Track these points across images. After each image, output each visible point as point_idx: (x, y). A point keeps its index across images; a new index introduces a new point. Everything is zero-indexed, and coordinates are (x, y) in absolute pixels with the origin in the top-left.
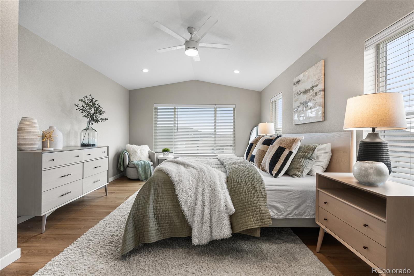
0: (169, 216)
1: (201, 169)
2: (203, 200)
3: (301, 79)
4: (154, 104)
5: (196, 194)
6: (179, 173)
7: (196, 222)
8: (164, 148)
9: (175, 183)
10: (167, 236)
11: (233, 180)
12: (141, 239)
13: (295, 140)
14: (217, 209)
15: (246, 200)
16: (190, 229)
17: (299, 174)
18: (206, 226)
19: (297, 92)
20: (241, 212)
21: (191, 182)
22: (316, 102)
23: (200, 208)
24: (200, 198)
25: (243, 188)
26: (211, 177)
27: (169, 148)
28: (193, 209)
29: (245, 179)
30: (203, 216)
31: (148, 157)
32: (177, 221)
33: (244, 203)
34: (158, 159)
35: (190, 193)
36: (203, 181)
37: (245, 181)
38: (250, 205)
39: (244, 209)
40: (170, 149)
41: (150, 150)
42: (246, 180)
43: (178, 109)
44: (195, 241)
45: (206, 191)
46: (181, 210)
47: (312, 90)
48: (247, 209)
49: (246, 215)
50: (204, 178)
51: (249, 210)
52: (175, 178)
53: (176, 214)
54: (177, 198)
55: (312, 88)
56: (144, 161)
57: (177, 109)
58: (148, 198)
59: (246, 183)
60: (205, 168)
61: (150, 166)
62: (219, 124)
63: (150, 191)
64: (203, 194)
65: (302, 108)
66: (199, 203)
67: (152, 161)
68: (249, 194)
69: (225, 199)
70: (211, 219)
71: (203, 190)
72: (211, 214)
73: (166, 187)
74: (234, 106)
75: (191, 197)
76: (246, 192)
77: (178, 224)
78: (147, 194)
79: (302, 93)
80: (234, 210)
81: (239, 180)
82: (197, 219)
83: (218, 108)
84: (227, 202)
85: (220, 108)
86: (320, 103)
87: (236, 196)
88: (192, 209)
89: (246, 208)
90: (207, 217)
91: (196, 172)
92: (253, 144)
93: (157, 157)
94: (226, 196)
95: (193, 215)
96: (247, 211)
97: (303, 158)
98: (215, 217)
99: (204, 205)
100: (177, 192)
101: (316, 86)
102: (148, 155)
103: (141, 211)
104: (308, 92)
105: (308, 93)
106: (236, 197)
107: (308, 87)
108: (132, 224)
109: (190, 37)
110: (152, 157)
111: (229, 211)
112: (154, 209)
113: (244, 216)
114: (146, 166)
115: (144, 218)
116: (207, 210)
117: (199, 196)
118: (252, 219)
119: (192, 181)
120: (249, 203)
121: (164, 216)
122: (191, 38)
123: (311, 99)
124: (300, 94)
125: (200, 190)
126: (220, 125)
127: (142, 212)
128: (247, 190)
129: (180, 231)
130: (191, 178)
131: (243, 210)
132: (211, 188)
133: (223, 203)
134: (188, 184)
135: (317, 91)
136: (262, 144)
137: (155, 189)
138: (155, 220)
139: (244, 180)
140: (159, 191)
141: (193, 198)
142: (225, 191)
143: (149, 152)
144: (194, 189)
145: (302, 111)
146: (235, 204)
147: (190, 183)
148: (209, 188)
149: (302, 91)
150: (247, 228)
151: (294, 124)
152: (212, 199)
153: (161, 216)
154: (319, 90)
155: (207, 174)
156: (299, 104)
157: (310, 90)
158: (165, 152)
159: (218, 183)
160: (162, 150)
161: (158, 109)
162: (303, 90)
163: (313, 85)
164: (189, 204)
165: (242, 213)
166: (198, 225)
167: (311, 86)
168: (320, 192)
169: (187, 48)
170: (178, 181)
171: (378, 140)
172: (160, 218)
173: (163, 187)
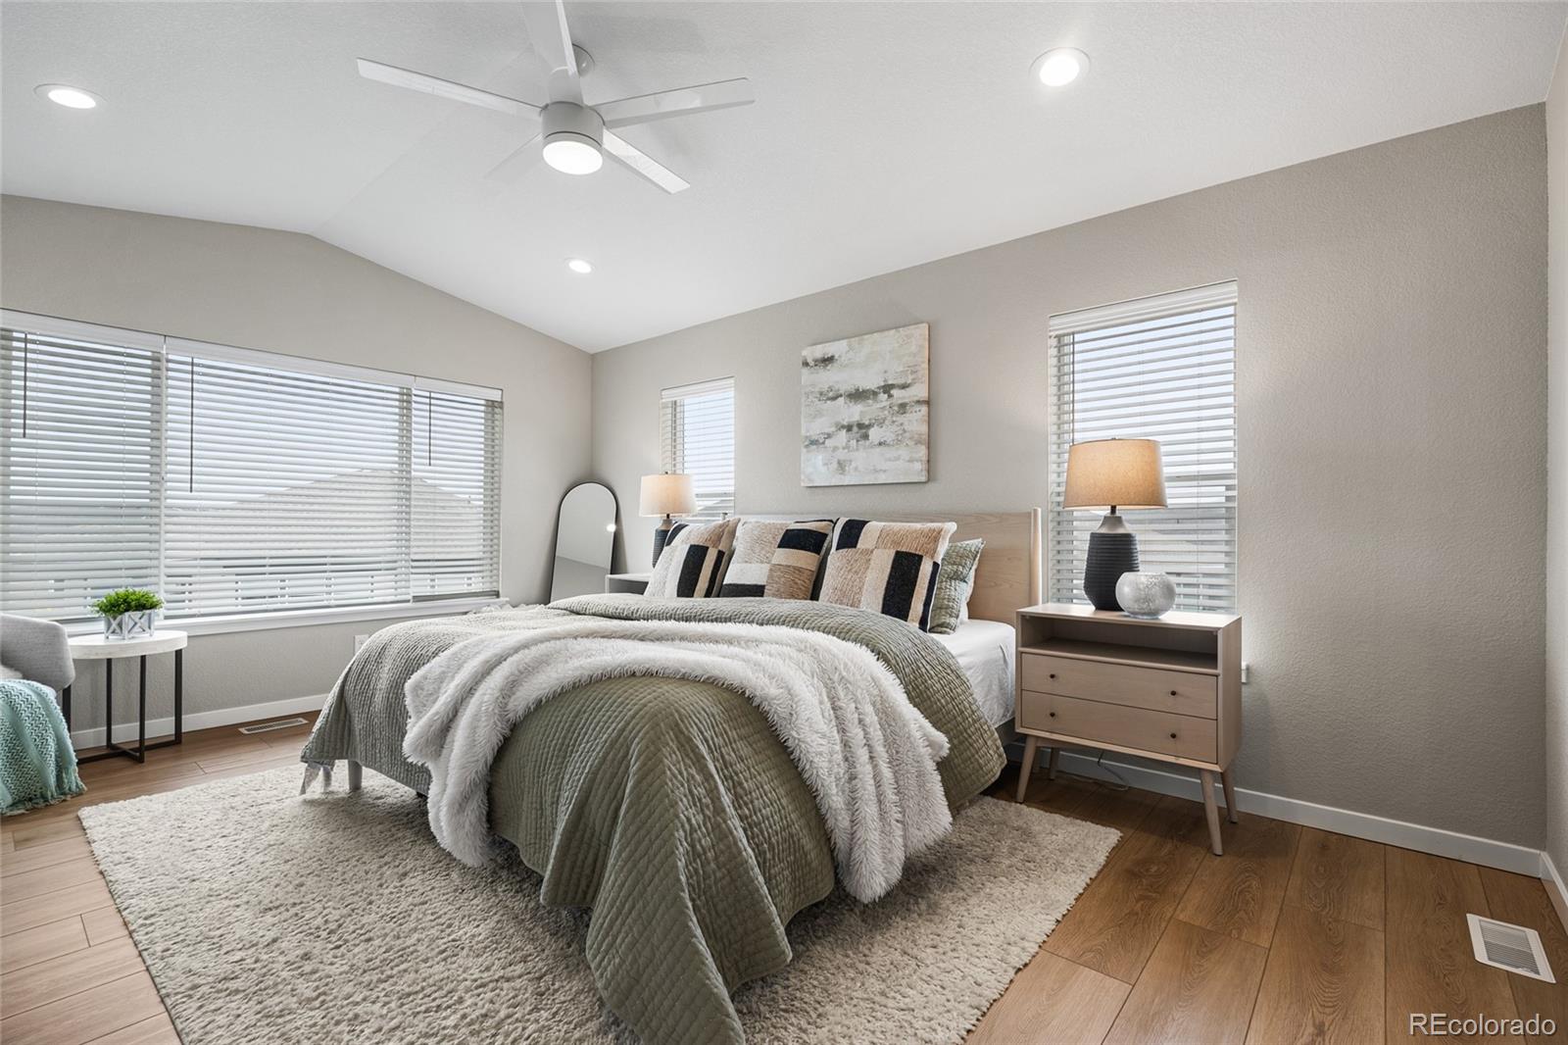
3: (840, 356)
13: (939, 533)
17: (952, 621)
19: (817, 390)
22: (904, 431)
43: (197, 369)
47: (886, 396)
55: (887, 389)
57: (186, 368)
62: (430, 464)
65: (845, 440)
74: (496, 396)
79: (841, 396)
83: (428, 394)
85: (433, 395)
86: (920, 435)
92: (707, 548)
97: (951, 578)
101: (904, 387)
104: (868, 398)
105: (870, 401)
107: (872, 382)
123: (884, 420)
124: (834, 398)
126: (435, 472)
135: (906, 401)
136: (779, 547)
145: (844, 448)
149: (842, 392)
151: (802, 484)
154: (916, 399)
156: (831, 427)
157: (875, 394)
162: (847, 387)
163: (890, 382)
167: (882, 384)
168: (1027, 655)
169: (554, 134)
171: (1121, 531)
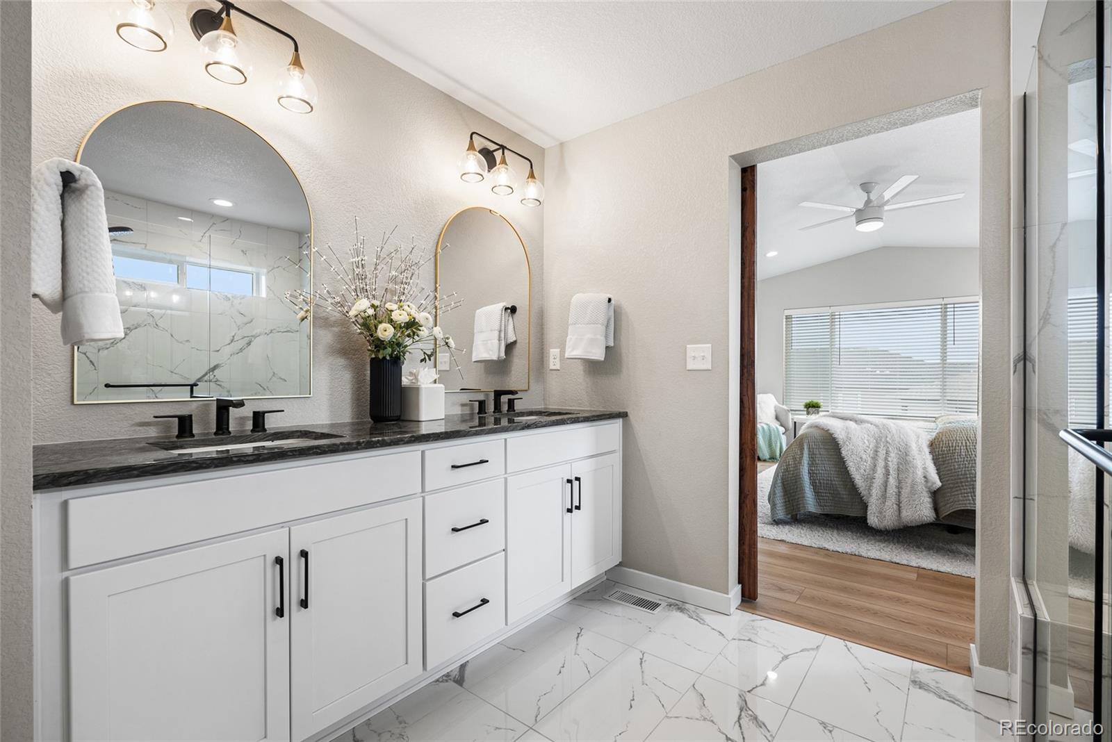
0: (831, 484)
1: (884, 425)
2: (886, 467)
4: (786, 311)
5: (875, 458)
6: (847, 428)
7: (874, 496)
8: (808, 401)
9: (841, 442)
10: (827, 510)
11: (941, 443)
12: (795, 507)
14: (909, 481)
15: (961, 471)
16: (865, 506)
18: (891, 502)
20: (952, 488)
21: (866, 441)
23: (881, 476)
24: (881, 463)
25: (960, 455)
26: (902, 436)
27: (819, 401)
28: (870, 479)
29: (966, 443)
30: (886, 489)
31: (774, 417)
32: (844, 493)
33: (958, 475)
34: (795, 423)
35: (864, 457)
36: (887, 442)
37: (966, 446)
38: (969, 479)
39: (957, 483)
40: (822, 404)
41: (777, 403)
42: (968, 444)
43: (841, 316)
44: (873, 520)
45: (892, 455)
46: (851, 478)
48: (964, 484)
49: (959, 492)
50: (889, 436)
51: (966, 486)
52: (840, 435)
53: (841, 483)
54: (844, 462)
56: (767, 424)
57: (838, 317)
58: (801, 458)
59: (967, 449)
60: (892, 425)
61: (779, 435)
62: (954, 344)
63: (802, 449)
64: (886, 459)
66: (880, 471)
67: (782, 425)
68: (969, 464)
69: (925, 467)
70: (899, 494)
71: (886, 453)
72: (899, 487)
73: (826, 447)
75: (866, 461)
76: (964, 461)
77: (845, 496)
78: (799, 453)
80: (939, 484)
81: (954, 444)
82: (876, 492)
83: (952, 306)
84: (927, 471)
85: (956, 305)
87: (946, 465)
88: (867, 478)
89: (962, 482)
90: (892, 490)
91: (876, 429)
93: (792, 419)
94: (927, 464)
95: (870, 486)
96: (963, 486)
98: (905, 492)
99: (887, 474)
100: (844, 453)
102: (774, 413)
103: (792, 472)
106: (945, 467)
108: (780, 488)
109: (866, 199)
110: (782, 418)
111: (929, 484)
112: (809, 473)
113: (956, 493)
114: (772, 432)
115: (796, 482)
116: (892, 481)
117: (880, 461)
118: (970, 498)
119: (868, 440)
120: (968, 476)
121: (824, 483)
122: (868, 202)
125: (882, 453)
126: (958, 348)
127: (793, 474)
128: (966, 459)
129: (849, 507)
130: (866, 436)
131: (956, 485)
132: (900, 451)
133: (920, 473)
134: (861, 444)
137: (809, 448)
138: (812, 487)
139: (964, 444)
140: (816, 452)
141: (869, 463)
142: (924, 457)
143: (775, 407)
144: (872, 452)
146: (942, 477)
147: (865, 443)
148: (896, 451)
150: (959, 509)
152: (901, 467)
153: (820, 483)
155: (894, 432)
158: (810, 409)
159: (914, 446)
160: (804, 404)
161: (793, 319)
164: (862, 471)
165: (954, 490)
166: (877, 500)
170: (845, 439)
172: (818, 484)
173: (822, 447)
